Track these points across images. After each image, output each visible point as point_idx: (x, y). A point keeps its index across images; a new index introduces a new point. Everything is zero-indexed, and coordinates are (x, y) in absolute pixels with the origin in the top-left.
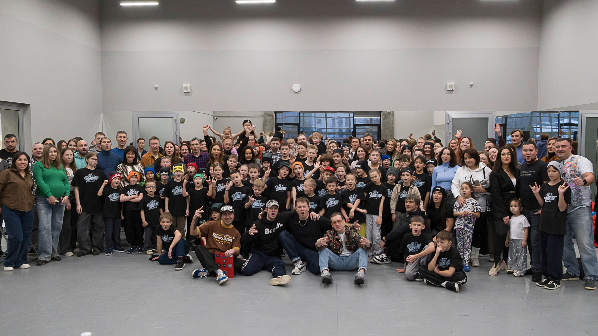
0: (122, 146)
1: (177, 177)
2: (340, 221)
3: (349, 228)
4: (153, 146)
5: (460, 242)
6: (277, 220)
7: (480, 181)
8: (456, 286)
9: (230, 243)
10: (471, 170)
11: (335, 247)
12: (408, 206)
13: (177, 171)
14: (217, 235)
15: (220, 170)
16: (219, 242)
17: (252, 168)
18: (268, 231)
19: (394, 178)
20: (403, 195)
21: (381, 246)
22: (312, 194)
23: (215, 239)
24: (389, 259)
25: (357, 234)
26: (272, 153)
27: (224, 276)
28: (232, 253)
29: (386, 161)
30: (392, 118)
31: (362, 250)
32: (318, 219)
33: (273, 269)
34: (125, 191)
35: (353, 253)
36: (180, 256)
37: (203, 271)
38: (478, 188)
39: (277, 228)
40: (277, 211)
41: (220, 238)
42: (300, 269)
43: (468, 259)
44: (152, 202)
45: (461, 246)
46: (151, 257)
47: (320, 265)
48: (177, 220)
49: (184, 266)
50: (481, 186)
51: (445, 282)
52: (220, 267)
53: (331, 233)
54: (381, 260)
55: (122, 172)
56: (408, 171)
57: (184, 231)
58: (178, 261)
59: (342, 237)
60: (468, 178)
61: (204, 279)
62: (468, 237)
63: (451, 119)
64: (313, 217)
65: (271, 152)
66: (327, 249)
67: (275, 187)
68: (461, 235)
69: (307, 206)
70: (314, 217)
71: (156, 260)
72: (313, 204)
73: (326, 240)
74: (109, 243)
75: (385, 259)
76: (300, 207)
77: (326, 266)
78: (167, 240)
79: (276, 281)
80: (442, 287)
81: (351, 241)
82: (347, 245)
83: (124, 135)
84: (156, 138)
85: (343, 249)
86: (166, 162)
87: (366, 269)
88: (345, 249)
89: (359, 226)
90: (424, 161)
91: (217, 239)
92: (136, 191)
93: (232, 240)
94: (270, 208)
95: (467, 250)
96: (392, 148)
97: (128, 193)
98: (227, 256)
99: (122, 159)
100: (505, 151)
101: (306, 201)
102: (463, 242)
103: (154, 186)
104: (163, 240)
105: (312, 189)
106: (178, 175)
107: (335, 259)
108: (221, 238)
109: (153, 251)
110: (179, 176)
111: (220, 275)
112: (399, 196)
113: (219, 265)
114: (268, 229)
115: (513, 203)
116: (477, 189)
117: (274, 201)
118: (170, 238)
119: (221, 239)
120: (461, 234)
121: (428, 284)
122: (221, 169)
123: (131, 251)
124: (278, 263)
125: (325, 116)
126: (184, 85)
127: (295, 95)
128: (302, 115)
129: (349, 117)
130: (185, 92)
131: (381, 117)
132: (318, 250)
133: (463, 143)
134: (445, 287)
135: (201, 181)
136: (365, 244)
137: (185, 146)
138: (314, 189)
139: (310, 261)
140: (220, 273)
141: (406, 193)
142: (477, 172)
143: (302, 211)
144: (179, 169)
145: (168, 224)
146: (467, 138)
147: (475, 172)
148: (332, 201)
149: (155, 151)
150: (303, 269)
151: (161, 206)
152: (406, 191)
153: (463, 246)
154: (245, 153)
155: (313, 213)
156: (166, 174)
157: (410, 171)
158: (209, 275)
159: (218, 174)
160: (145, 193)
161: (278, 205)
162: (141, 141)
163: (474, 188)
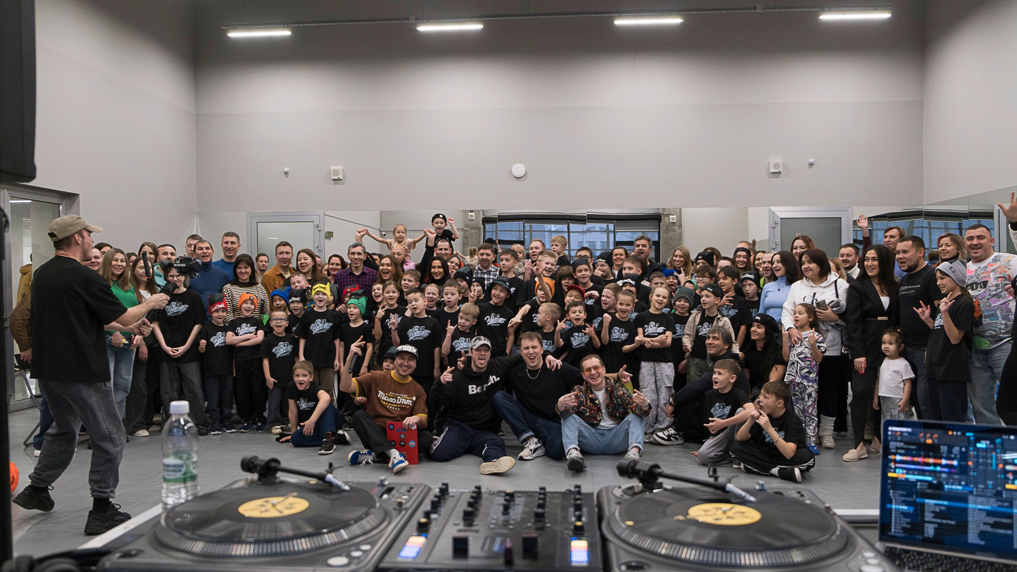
0: (230, 257)
1: (318, 302)
2: (597, 368)
3: (613, 381)
4: (281, 256)
5: (797, 406)
6: (490, 371)
7: (827, 302)
8: (797, 471)
9: (408, 407)
10: (814, 285)
11: (588, 414)
12: (710, 344)
13: (318, 293)
14: (386, 395)
15: (394, 292)
16: (390, 406)
18: (474, 389)
19: (687, 304)
20: (704, 330)
21: (666, 413)
22: (549, 327)
23: (382, 401)
24: (680, 436)
25: (625, 391)
26: (481, 270)
27: (402, 458)
28: (415, 421)
30: (678, 231)
31: (634, 416)
32: (559, 368)
33: (485, 450)
34: (233, 326)
35: (619, 424)
36: (330, 431)
37: (367, 454)
38: (825, 313)
39: (490, 383)
40: (489, 354)
41: (391, 400)
42: (532, 451)
43: (813, 435)
44: (281, 344)
45: (800, 412)
46: (278, 436)
47: (564, 442)
48: (319, 375)
49: (333, 449)
50: (830, 310)
51: (776, 468)
52: (394, 445)
53: (581, 389)
54: (666, 438)
55: (230, 297)
56: (708, 289)
57: (333, 393)
59: (601, 395)
60: (808, 299)
61: (368, 466)
62: (810, 395)
63: (778, 221)
64: (550, 364)
65: (479, 269)
66: (575, 416)
67: (486, 319)
68: (797, 393)
69: (539, 346)
70: (552, 364)
71: (287, 441)
72: (549, 345)
73: (573, 397)
74: (215, 415)
76: (527, 348)
77: (574, 443)
78: (305, 407)
79: (488, 468)
80: (772, 475)
81: (615, 402)
82: (609, 409)
83: (234, 239)
85: (602, 416)
87: (641, 448)
88: (605, 417)
89: (628, 376)
91: (386, 401)
92: (251, 328)
93: (411, 402)
94: (477, 350)
95: (812, 419)
96: (682, 262)
97: (238, 330)
98: (407, 427)
99: (232, 277)
100: (871, 253)
101: (538, 337)
102: (802, 405)
103: (283, 317)
104: (298, 407)
105: (548, 317)
106: (319, 299)
107: (589, 434)
109: (282, 428)
110: (321, 301)
111: (395, 458)
112: (698, 332)
113: (393, 443)
114: (475, 386)
115: (886, 337)
116: (825, 316)
117: (482, 337)
118: (311, 404)
119: (394, 402)
120: (797, 391)
121: (748, 471)
122: (395, 290)
123: (245, 429)
124: (493, 440)
125: (566, 230)
126: (333, 168)
127: (517, 182)
128: (527, 228)
129: (608, 231)
130: (333, 180)
131: (659, 229)
132: (560, 416)
133: (796, 248)
134: (778, 475)
135: (356, 311)
136: (641, 403)
137: (337, 259)
138: (552, 318)
139: (547, 437)
140: (395, 454)
141: (708, 327)
142: (824, 287)
143: (531, 354)
144: (321, 289)
145: (305, 379)
146: (802, 239)
147: (821, 288)
148: (579, 337)
149: (284, 264)
150: (538, 453)
151: (295, 352)
152: (709, 324)
153: (804, 411)
154: (431, 267)
155: (550, 357)
156: (296, 301)
157: (711, 290)
158: (376, 459)
159: (391, 299)
160: (268, 330)
161: (490, 345)
162: (262, 258)
163: (817, 313)
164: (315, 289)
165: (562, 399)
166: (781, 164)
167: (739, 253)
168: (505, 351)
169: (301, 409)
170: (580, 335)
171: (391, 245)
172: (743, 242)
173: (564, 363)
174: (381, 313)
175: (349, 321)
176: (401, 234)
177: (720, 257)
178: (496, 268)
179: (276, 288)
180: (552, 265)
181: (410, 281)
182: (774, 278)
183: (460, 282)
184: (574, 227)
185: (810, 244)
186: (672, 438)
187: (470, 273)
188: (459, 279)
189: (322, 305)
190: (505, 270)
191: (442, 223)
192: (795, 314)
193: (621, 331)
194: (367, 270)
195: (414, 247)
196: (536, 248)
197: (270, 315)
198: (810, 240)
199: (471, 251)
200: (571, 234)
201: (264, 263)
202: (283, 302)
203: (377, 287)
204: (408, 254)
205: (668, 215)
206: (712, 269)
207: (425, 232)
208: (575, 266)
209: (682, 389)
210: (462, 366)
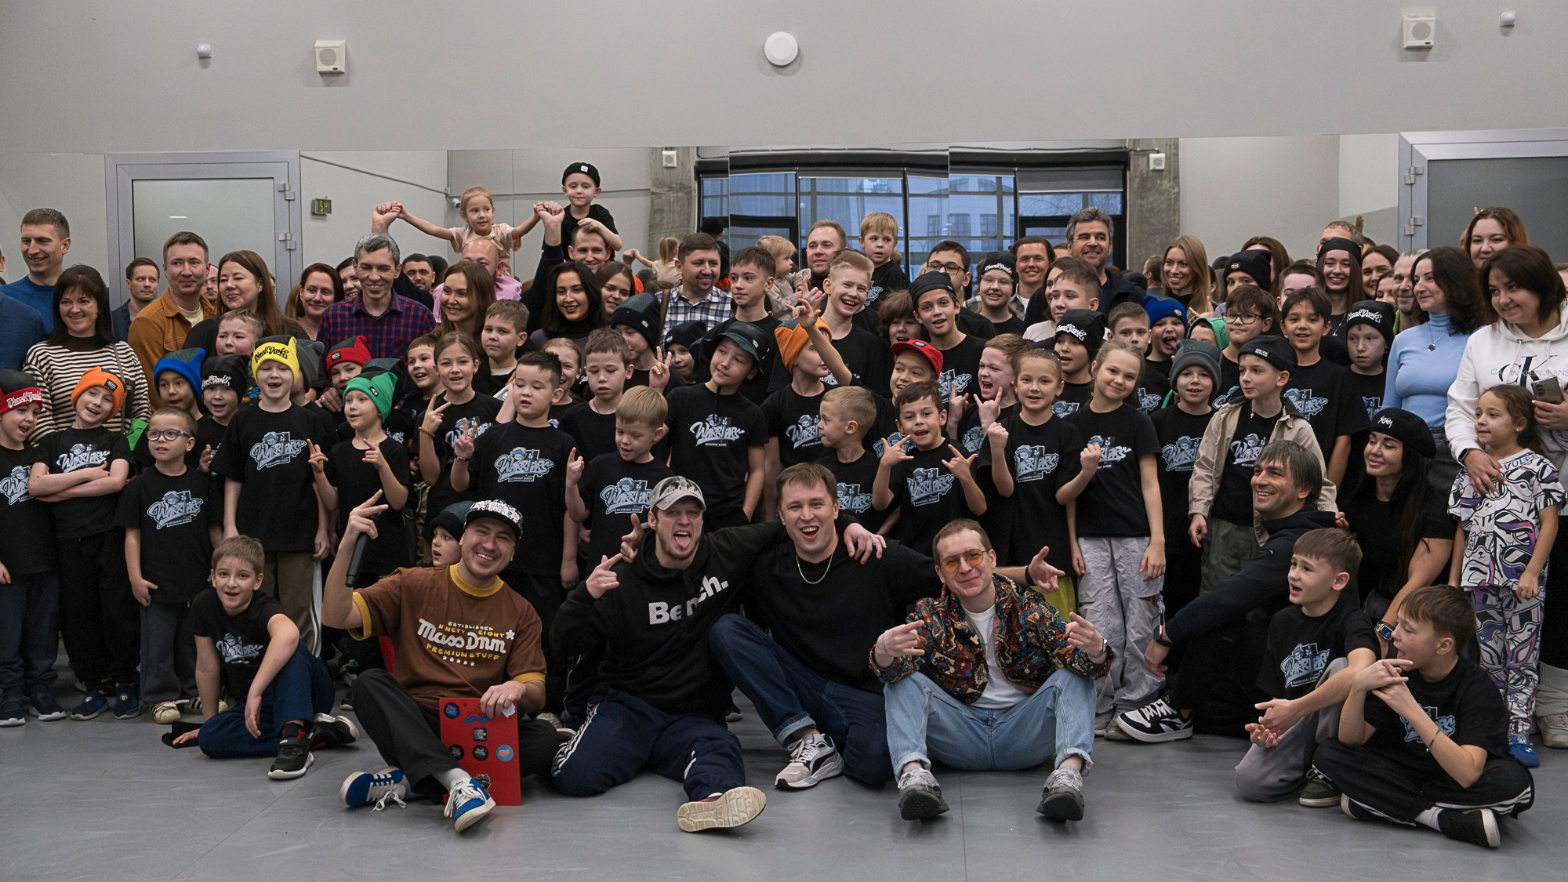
0: (41, 275)
1: (267, 389)
2: (973, 555)
3: (1014, 587)
4: (177, 270)
5: (1489, 643)
6: (703, 566)
8: (1488, 819)
9: (496, 657)
10: (1526, 338)
11: (952, 670)
12: (1262, 486)
13: (268, 365)
14: (438, 630)
15: (463, 362)
16: (449, 657)
17: (596, 351)
18: (662, 612)
19: (1207, 382)
20: (1248, 452)
21: (1147, 663)
22: (855, 451)
23: (429, 646)
24: (1184, 721)
25: (1045, 611)
27: (478, 794)
28: (512, 696)
29: (1169, 327)
30: (1170, 191)
31: (1070, 676)
32: (879, 555)
33: (690, 765)
34: (50, 450)
35: (1031, 694)
36: (296, 719)
37: (389, 780)
38: (1558, 410)
39: (703, 597)
40: (698, 521)
41: (453, 641)
42: (811, 766)
43: (1525, 716)
44: (171, 496)
46: (169, 729)
47: (890, 744)
48: (275, 573)
49: (307, 765)
51: (1434, 808)
52: (458, 758)
53: (933, 609)
54: (1148, 725)
55: (46, 376)
56: (1258, 351)
57: (308, 621)
58: (284, 741)
59: (984, 624)
60: (1512, 372)
61: (391, 811)
63: (1423, 167)
64: (856, 545)
65: (680, 298)
66: (919, 677)
67: (692, 429)
68: (1492, 612)
69: (828, 500)
70: (861, 547)
71: (190, 743)
72: (855, 494)
73: (915, 631)
74: (10, 676)
75: (1166, 723)
76: (797, 505)
77: (916, 746)
78: (235, 657)
79: (701, 813)
80: (1424, 828)
81: (1021, 639)
82: (1006, 658)
83: (52, 230)
84: (190, 239)
85: (988, 676)
86: (236, 333)
87: (1088, 758)
88: (996, 677)
89: (1053, 574)
90: (1322, 310)
91: (439, 646)
92: (95, 455)
93: (503, 643)
94: (669, 512)
95: (1522, 678)
96: (1184, 275)
97: (61, 463)
98: (490, 713)
99: (50, 326)
101: (824, 479)
102: (1501, 643)
104: (220, 656)
105: (850, 428)
106: (270, 381)
107: (954, 721)
108: (455, 640)
109: (180, 707)
110: (276, 385)
111: (460, 792)
112: (1231, 456)
113: (457, 752)
114: (664, 605)
116: (1555, 417)
117: (682, 480)
118: (252, 650)
119: (458, 646)
120: (1492, 607)
121: (1361, 817)
122: (467, 356)
123: (86, 709)
124: (711, 739)
125: (900, 191)
126: (320, 44)
127: (778, 78)
128: (805, 186)
129: (999, 192)
130: (322, 74)
131: (1125, 187)
132: (881, 680)
133: (1480, 240)
134: (1439, 829)
135: (366, 406)
136: (1086, 645)
137: (325, 276)
138: (860, 428)
139: (847, 731)
140: (461, 783)
141: (1259, 445)
142: (1553, 342)
143: (808, 522)
144: (274, 356)
145: (244, 583)
146: (1495, 217)
147: (1544, 345)
148: (926, 478)
149: (188, 291)
150: (828, 769)
151: (212, 516)
152: (1261, 438)
153: (1504, 657)
154: (555, 290)
155: (856, 528)
156: (220, 384)
157: (1266, 354)
158: (412, 794)
159: (456, 377)
160: (141, 460)
161: (701, 498)
162: (143, 270)
163: (1538, 411)
164: (259, 356)
165: (885, 637)
166: (1432, 25)
167: (1331, 254)
168: (740, 509)
169: (227, 660)
170: (930, 475)
171: (460, 241)
172: (1338, 223)
173: (892, 541)
174: (432, 417)
175: (350, 433)
176: (482, 214)
177: (1287, 266)
178: (722, 294)
179: (166, 352)
180: (860, 288)
181: (502, 331)
182: (1419, 316)
183: (626, 337)
184: (918, 183)
185: (1516, 230)
186: (1163, 726)
187: (655, 312)
188: (622, 327)
189: (278, 395)
190: (744, 302)
191: (585, 186)
192: (1478, 415)
193: (1037, 453)
194: (402, 303)
195: (517, 245)
196: (825, 244)
197: (148, 420)
198: (1515, 218)
199: (662, 246)
200: (911, 200)
201: (148, 283)
202: (183, 390)
203: (421, 353)
204: (505, 261)
205: (1145, 153)
206: (1266, 296)
207: (536, 211)
208: (917, 290)
209: (1191, 603)
210: (632, 554)
